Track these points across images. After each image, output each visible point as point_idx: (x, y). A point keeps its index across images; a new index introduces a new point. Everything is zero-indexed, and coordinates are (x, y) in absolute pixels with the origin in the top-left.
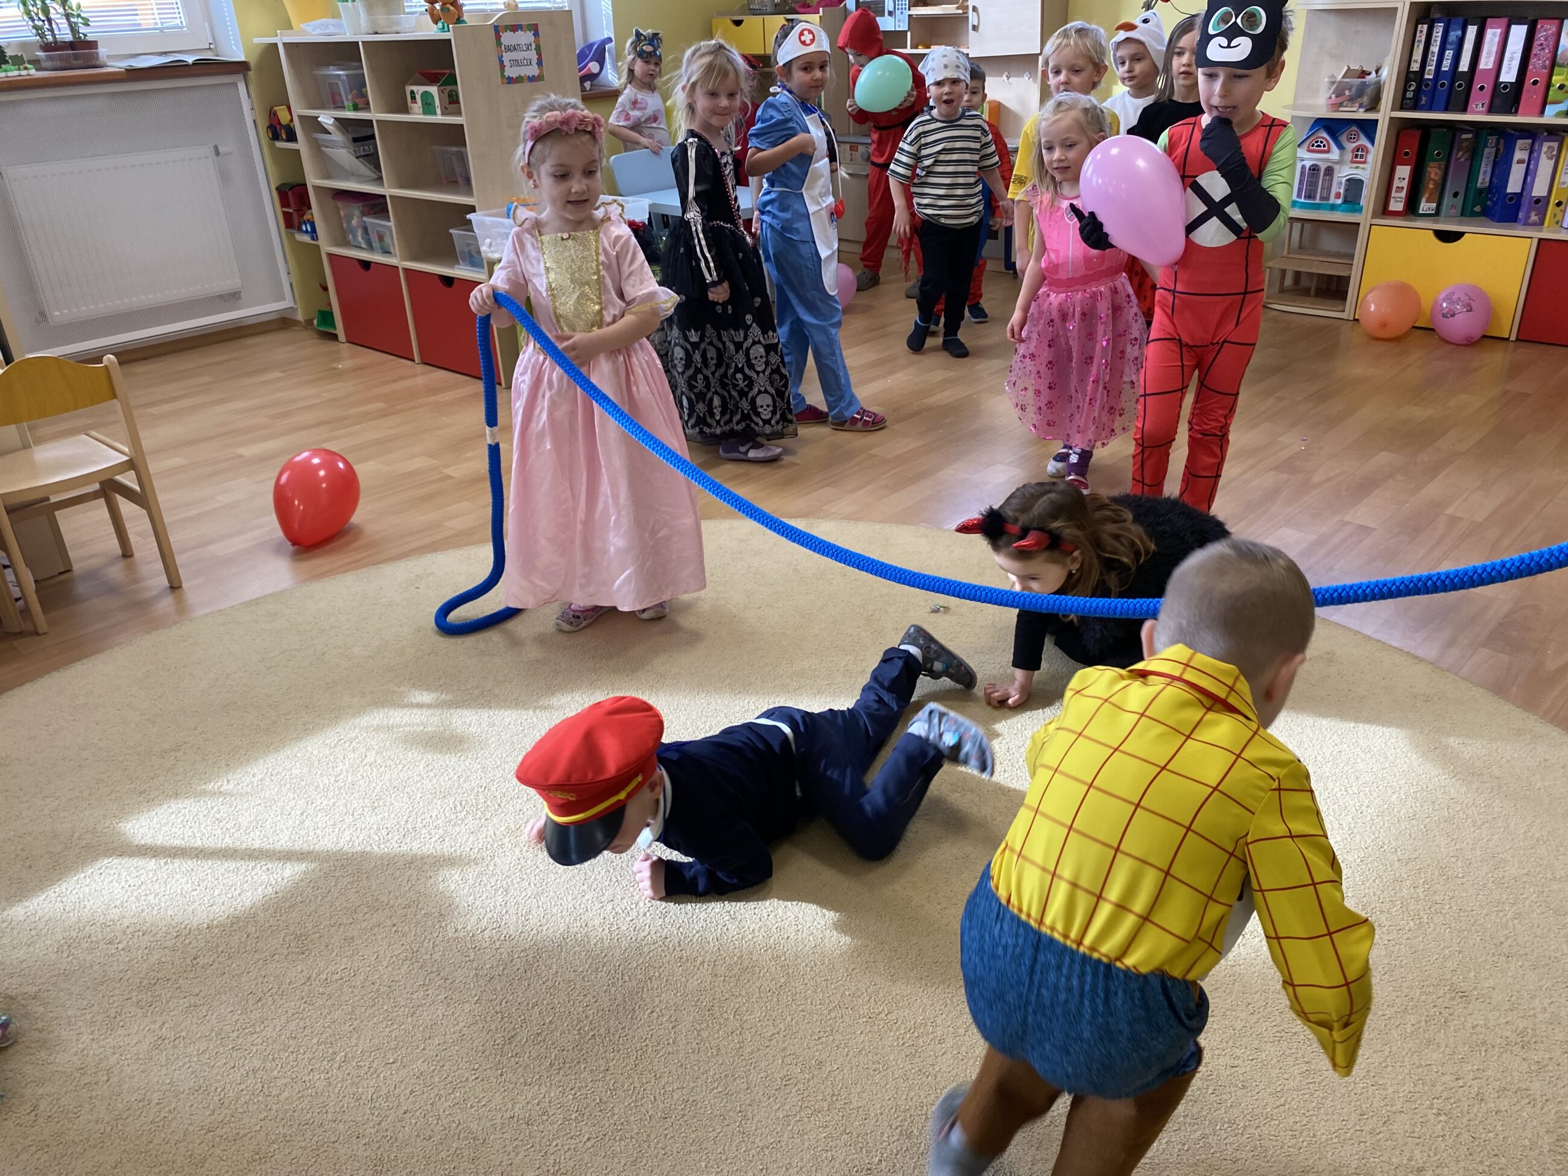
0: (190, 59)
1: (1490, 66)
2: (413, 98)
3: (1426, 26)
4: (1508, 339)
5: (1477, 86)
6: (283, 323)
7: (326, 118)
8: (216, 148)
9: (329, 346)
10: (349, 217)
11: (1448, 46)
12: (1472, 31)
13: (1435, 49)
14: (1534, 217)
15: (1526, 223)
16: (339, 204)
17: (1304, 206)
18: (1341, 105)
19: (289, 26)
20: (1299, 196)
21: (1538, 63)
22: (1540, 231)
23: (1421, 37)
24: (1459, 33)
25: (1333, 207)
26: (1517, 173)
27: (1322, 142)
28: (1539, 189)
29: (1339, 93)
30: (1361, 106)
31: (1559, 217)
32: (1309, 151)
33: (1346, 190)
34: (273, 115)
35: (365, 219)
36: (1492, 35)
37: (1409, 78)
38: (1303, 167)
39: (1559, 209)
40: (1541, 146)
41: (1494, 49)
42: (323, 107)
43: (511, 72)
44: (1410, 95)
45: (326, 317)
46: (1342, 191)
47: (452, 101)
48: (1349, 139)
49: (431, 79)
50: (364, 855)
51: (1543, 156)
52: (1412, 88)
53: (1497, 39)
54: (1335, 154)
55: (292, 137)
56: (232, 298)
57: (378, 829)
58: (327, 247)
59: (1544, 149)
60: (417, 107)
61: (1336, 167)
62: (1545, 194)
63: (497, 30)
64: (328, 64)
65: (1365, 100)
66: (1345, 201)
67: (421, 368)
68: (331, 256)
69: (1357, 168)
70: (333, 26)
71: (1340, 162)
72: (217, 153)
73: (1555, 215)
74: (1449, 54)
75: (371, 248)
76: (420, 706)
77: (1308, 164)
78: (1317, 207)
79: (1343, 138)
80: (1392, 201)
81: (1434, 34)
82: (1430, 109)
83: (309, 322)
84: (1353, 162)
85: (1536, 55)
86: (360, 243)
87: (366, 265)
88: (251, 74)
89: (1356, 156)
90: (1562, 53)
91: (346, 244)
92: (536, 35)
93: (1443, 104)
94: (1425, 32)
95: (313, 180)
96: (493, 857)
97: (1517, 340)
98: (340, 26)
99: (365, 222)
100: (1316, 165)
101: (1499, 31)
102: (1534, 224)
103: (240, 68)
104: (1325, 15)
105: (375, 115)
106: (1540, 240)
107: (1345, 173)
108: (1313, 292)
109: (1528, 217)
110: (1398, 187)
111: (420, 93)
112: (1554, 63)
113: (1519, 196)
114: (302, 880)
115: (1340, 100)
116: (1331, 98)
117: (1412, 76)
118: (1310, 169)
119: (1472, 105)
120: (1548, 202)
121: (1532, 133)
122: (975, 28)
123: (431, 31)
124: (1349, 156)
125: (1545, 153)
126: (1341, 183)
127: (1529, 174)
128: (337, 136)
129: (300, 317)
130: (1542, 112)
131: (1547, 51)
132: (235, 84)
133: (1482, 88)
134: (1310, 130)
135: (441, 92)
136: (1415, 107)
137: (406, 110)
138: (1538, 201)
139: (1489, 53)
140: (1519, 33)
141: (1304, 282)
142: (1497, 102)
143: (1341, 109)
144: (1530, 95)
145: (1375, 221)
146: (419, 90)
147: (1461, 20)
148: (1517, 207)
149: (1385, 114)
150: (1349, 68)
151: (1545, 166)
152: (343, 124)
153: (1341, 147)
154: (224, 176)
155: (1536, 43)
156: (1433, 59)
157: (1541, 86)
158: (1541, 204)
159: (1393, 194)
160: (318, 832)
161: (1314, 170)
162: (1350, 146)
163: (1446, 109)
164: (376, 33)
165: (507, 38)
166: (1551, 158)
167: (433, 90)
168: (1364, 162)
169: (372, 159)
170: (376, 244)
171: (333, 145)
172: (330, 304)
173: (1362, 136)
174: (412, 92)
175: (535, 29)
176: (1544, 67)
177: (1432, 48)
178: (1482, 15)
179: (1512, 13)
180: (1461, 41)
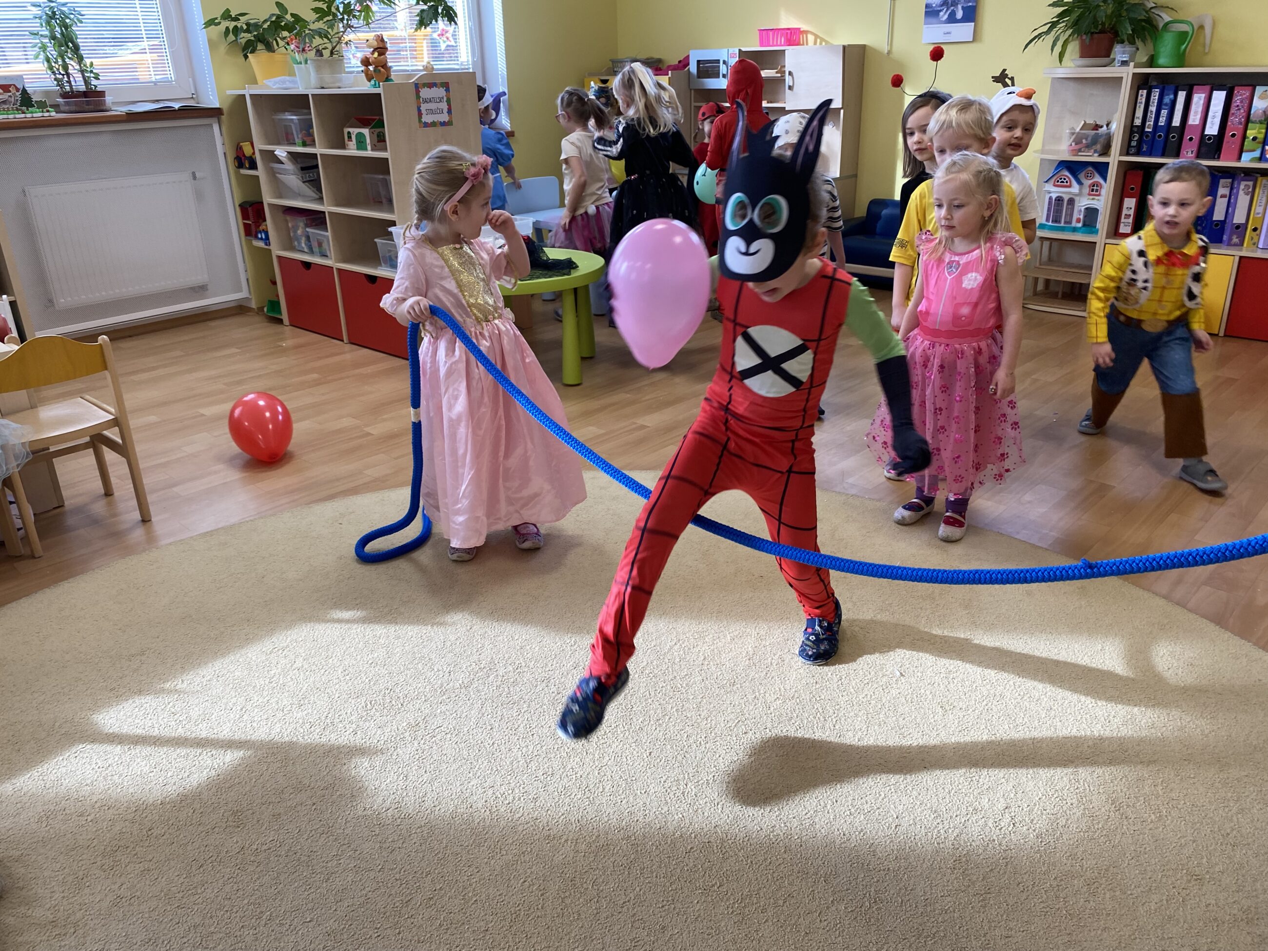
0: (176, 106)
1: (1197, 122)
2: (350, 138)
3: (1145, 91)
4: (1217, 335)
5: (1187, 137)
6: (239, 310)
7: (281, 152)
8: (194, 174)
9: (275, 328)
10: (295, 228)
11: (1164, 107)
12: (1182, 96)
13: (1153, 108)
14: (1235, 240)
15: (1230, 244)
16: (288, 218)
17: (1052, 228)
18: (1080, 150)
19: (254, 81)
20: (1047, 220)
21: (1235, 120)
22: (1241, 250)
23: (1142, 99)
24: (1172, 97)
25: (1075, 230)
26: (1221, 206)
27: (1065, 179)
28: (1239, 218)
29: (1078, 141)
30: (1095, 151)
31: (1255, 240)
32: (1055, 185)
33: (1085, 217)
34: (239, 149)
35: (308, 229)
36: (1198, 99)
37: (1131, 129)
38: (1050, 198)
39: (1255, 233)
40: (1239, 184)
41: (1200, 109)
42: (279, 143)
43: (427, 118)
44: (1134, 144)
45: (274, 305)
46: (1082, 217)
47: (380, 141)
48: (1087, 177)
49: (364, 123)
50: (291, 745)
51: (1241, 192)
52: (1136, 139)
53: (1202, 102)
54: (1075, 188)
55: (253, 166)
56: (200, 290)
57: (303, 723)
58: (277, 251)
59: (1242, 187)
60: (353, 144)
61: (1077, 199)
62: (1243, 221)
63: (417, 86)
64: (284, 111)
65: (1098, 147)
66: (1084, 225)
67: (349, 347)
68: (280, 258)
69: (1093, 199)
70: (290, 82)
71: (1080, 194)
72: (195, 178)
73: (1252, 238)
74: (1164, 113)
75: (311, 252)
76: (339, 621)
77: (1054, 196)
78: (1062, 229)
79: (1081, 176)
80: (1122, 225)
81: (1152, 98)
82: (1150, 154)
83: (261, 309)
84: (1090, 195)
85: (1233, 114)
86: (303, 248)
87: (307, 265)
88: (223, 117)
89: (1093, 190)
90: (1255, 112)
91: (292, 249)
92: (447, 90)
93: (1161, 151)
94: (1145, 95)
95: (268, 199)
96: (396, 749)
97: (1225, 336)
98: (295, 82)
99: (308, 232)
100: (1061, 197)
101: (1203, 95)
102: (1235, 245)
103: (215, 113)
104: (1064, 81)
105: (319, 150)
106: (1241, 257)
107: (1083, 203)
108: (1060, 295)
109: (1230, 239)
110: (1126, 215)
111: (355, 134)
112: (1248, 120)
113: (1223, 223)
114: (240, 765)
115: (1078, 147)
116: (1071, 145)
117: (1135, 129)
118: (1055, 200)
119: (1183, 152)
120: (1246, 228)
121: (1231, 174)
122: (790, 88)
123: (365, 87)
124: (1086, 190)
125: (1243, 190)
126: (1081, 211)
127: (1231, 206)
128: (289, 166)
129: (254, 305)
130: (1239, 158)
131: (1242, 111)
132: (211, 126)
133: (1191, 139)
134: (1056, 169)
135: (371, 133)
136: (1138, 153)
137: (343, 146)
138: (1238, 227)
139: (1196, 112)
140: (1219, 97)
141: (1052, 288)
142: (1203, 150)
143: (1080, 154)
144: (1230, 145)
145: (1108, 241)
146: (354, 131)
147: (1172, 87)
148: (1222, 231)
149: (1114, 158)
150: (1085, 122)
151: (1243, 200)
152: (293, 156)
153: (1080, 183)
154: (199, 196)
155: (1234, 105)
156: (1152, 117)
157: (1238, 138)
158: (1240, 229)
159: (1123, 220)
160: (255, 724)
161: (1059, 200)
162: (1087, 183)
163: (1163, 155)
164: (323, 88)
165: (425, 93)
166: (1247, 194)
167: (366, 131)
168: (1099, 195)
169: (316, 184)
170: (316, 249)
171: (285, 172)
172: (278, 296)
173: (1097, 175)
174: (349, 133)
175: (446, 86)
176: (1240, 123)
177: (1150, 108)
178: (1190, 83)
179: (1214, 82)
180: (1174, 103)
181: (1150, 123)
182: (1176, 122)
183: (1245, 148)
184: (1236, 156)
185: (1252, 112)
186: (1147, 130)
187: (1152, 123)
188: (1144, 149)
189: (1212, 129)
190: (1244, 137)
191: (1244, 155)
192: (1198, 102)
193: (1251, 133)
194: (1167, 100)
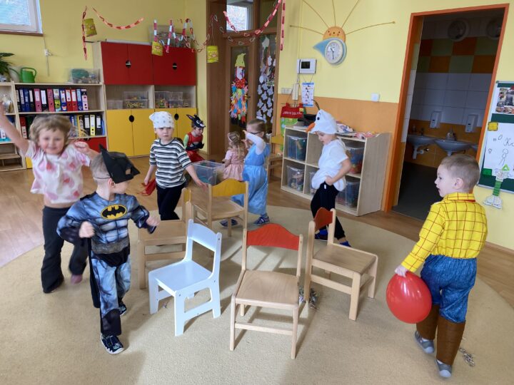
1: (39, 100)
3: (18, 91)
5: (37, 105)
11: (26, 96)
12: (31, 92)
13: (22, 96)
21: (50, 100)
24: (28, 92)
36: (37, 93)
37: (19, 103)
44: (19, 108)
52: (20, 106)
74: (27, 98)
81: (21, 93)
82: (26, 111)
85: (49, 97)
110: (23, 132)
112: (54, 99)
119: (37, 110)
131: (52, 97)
139: (37, 97)
140: (43, 93)
142: (43, 109)
144: (51, 107)
147: (27, 89)
149: (16, 113)
155: (48, 95)
156: (22, 99)
157: (53, 105)
163: (30, 111)
176: (52, 100)
178: (33, 88)
179: (41, 88)
180: (29, 94)
182: (32, 100)
183: (56, 107)
184: (54, 110)
185: (54, 97)
186: (22, 103)
187: (23, 101)
189: (44, 102)
191: (56, 109)
193: (56, 103)
194: (26, 93)
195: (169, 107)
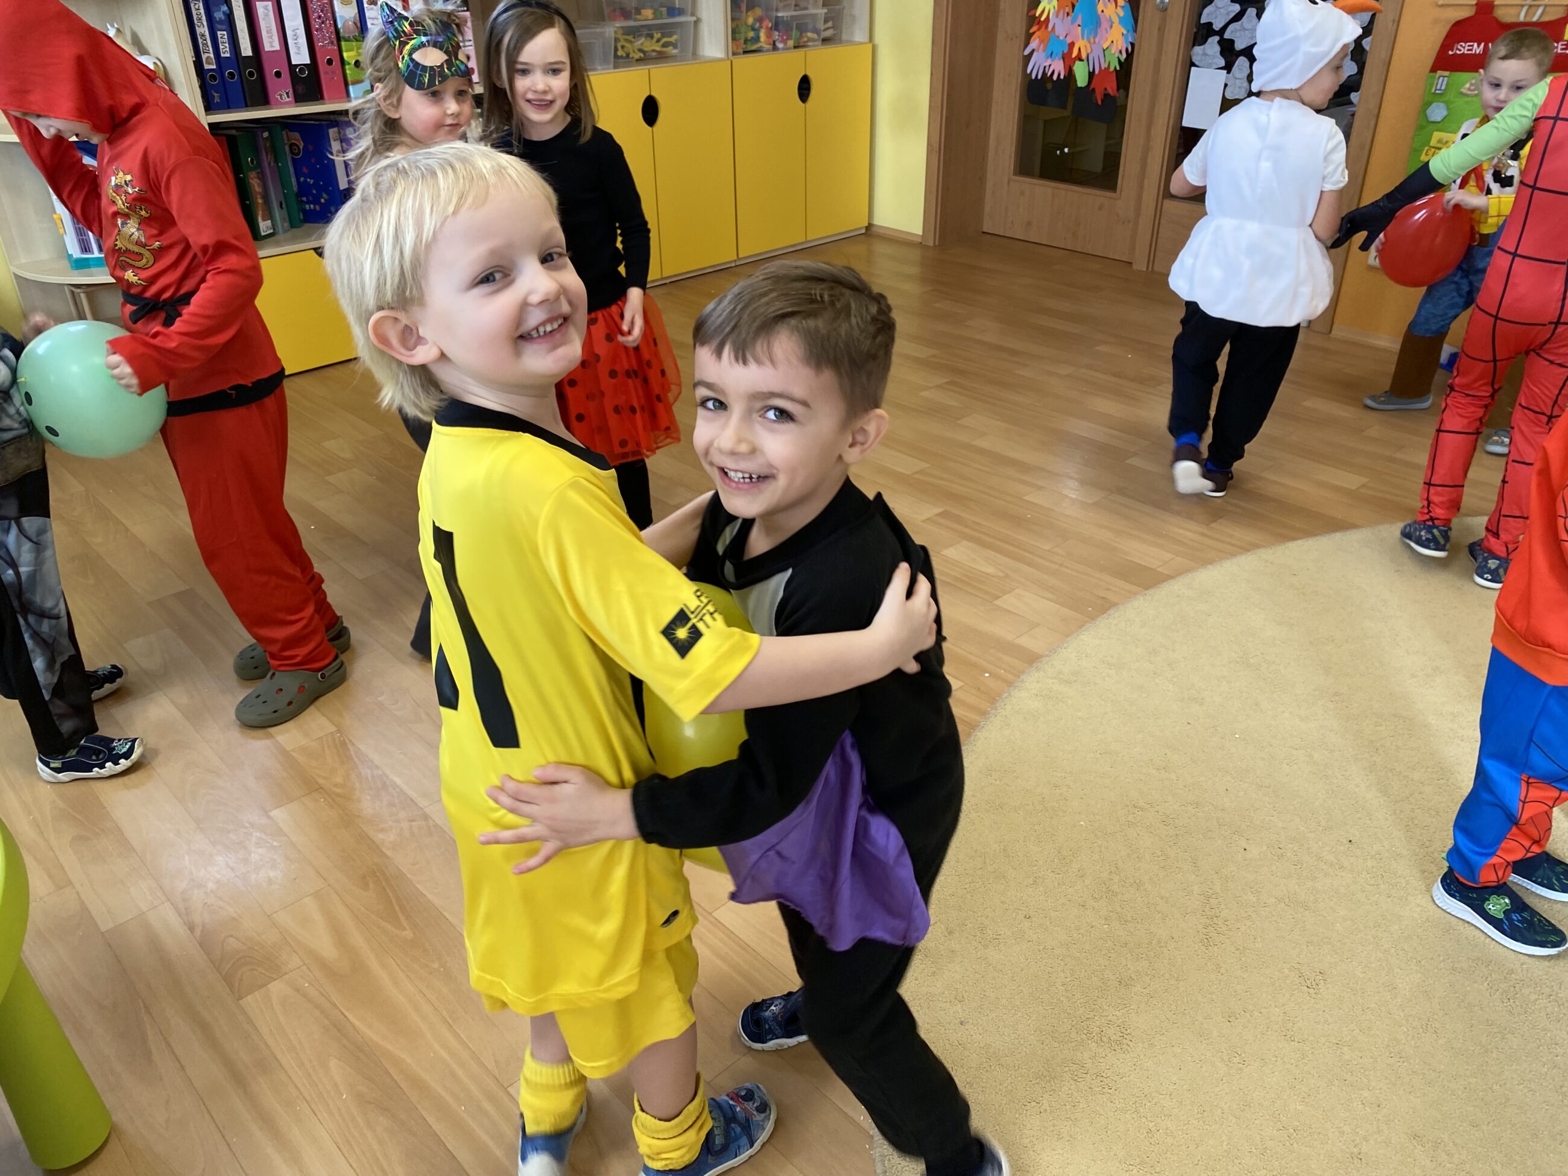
1: (276, 46)
5: (270, 71)
11: (218, 26)
12: (238, 6)
21: (324, 41)
24: (225, 8)
36: (264, 11)
41: (272, 26)
53: (270, 15)
74: (223, 35)
81: (194, 12)
82: (228, 109)
85: (318, 30)
90: (343, 25)
93: (241, 100)
112: (338, 37)
119: (274, 97)
131: (326, 24)
133: (276, 74)
139: (268, 32)
142: (301, 89)
144: (329, 77)
155: (314, 16)
156: (206, 44)
157: (336, 62)
163: (247, 105)
176: (332, 43)
177: (199, 30)
180: (230, 17)
181: (208, 55)
182: (246, 50)
183: (349, 79)
184: (345, 95)
185: (340, 25)
186: (207, 67)
187: (212, 55)
188: (217, 100)
189: (300, 56)
190: (343, 62)
191: (351, 88)
192: (267, 15)
193: (349, 56)
194: (219, 15)
195: (775, 48)
